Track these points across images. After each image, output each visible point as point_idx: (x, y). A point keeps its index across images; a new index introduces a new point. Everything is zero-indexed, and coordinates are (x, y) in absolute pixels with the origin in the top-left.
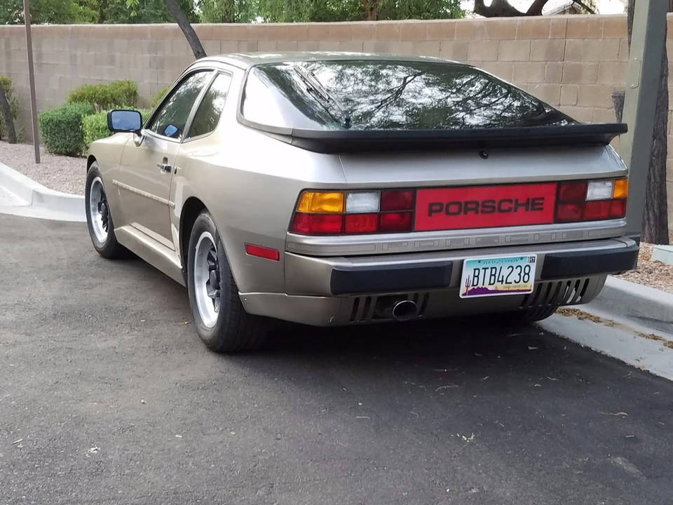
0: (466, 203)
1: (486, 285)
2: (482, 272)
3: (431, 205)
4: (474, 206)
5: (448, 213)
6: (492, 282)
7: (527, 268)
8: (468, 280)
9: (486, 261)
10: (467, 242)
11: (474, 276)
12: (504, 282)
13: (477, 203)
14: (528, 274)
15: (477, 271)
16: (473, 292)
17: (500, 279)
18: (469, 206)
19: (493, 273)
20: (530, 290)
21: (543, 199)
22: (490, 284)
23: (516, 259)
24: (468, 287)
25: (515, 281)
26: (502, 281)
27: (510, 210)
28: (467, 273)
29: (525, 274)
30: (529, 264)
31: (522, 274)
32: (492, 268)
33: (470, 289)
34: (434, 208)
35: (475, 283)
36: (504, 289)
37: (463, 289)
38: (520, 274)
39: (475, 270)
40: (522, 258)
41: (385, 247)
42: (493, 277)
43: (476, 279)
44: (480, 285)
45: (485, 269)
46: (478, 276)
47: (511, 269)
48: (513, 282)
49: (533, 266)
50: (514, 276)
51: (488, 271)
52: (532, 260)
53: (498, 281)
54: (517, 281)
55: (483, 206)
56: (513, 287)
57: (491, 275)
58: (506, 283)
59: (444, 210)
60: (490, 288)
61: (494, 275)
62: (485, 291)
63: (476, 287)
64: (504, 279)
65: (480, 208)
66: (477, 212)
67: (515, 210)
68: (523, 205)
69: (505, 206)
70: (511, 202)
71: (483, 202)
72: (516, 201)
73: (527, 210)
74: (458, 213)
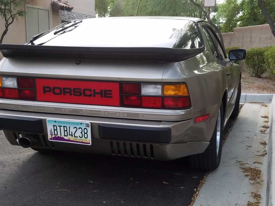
0: (64, 89)
1: (63, 136)
2: (58, 128)
4: (69, 91)
6: (66, 135)
8: (51, 131)
9: (59, 122)
10: (63, 110)
11: (54, 130)
12: (73, 136)
13: (70, 89)
14: (86, 133)
17: (71, 134)
19: (65, 129)
20: (89, 143)
21: (112, 91)
22: (65, 136)
23: (78, 124)
24: (52, 135)
25: (79, 136)
28: (50, 128)
30: (86, 127)
31: (83, 133)
32: (64, 127)
33: (54, 136)
34: (47, 89)
35: (56, 134)
36: (74, 140)
37: (49, 137)
38: (81, 133)
39: (54, 126)
40: (81, 124)
41: (20, 107)
42: (66, 132)
43: (56, 131)
44: (59, 135)
45: (60, 126)
46: (56, 130)
47: (75, 129)
48: (79, 137)
49: (89, 129)
50: (78, 133)
51: (62, 128)
52: (87, 125)
53: (69, 135)
54: (81, 136)
56: (78, 139)
57: (64, 131)
58: (75, 137)
59: (52, 91)
60: (66, 138)
61: (66, 131)
62: (63, 139)
63: (57, 136)
64: (73, 134)
66: (71, 94)
67: (95, 96)
68: (99, 93)
69: (87, 93)
70: (90, 90)
71: (74, 89)
72: (94, 90)
73: (102, 96)
74: (61, 93)
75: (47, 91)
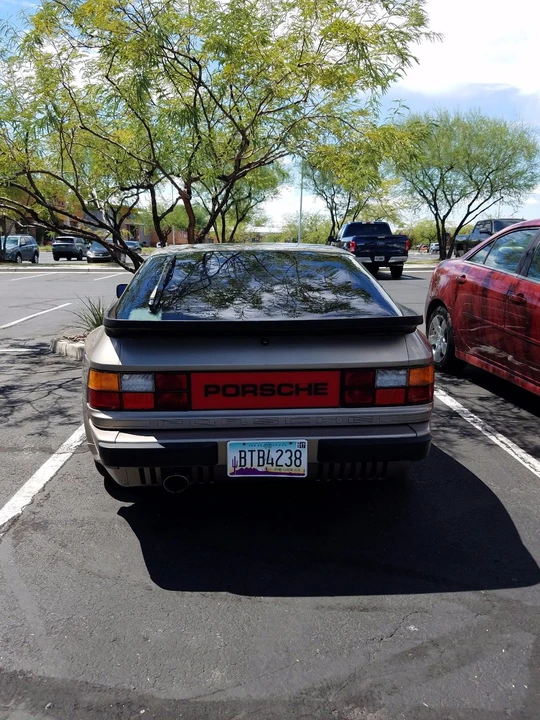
0: (244, 386)
1: (255, 466)
2: (248, 454)
3: (207, 387)
4: (252, 389)
5: (225, 394)
6: (261, 464)
7: (298, 453)
8: (234, 461)
9: (251, 445)
11: (241, 458)
12: (274, 465)
13: (255, 386)
14: (299, 458)
15: (243, 454)
16: (241, 472)
17: (270, 461)
18: (247, 389)
19: (261, 455)
20: (304, 475)
21: (326, 384)
22: (259, 465)
23: (284, 444)
24: (235, 467)
25: (286, 464)
26: (272, 464)
28: (233, 455)
29: (296, 458)
30: (299, 449)
31: (293, 458)
32: (259, 451)
33: (238, 468)
34: (211, 389)
35: (243, 464)
36: (276, 472)
37: (230, 469)
38: (290, 458)
39: (240, 452)
40: (291, 443)
41: (160, 424)
42: (261, 460)
43: (243, 460)
44: (248, 466)
45: (252, 451)
46: (244, 458)
47: (280, 452)
48: (284, 465)
49: (305, 452)
50: (285, 459)
51: (255, 454)
52: (302, 445)
53: (267, 463)
54: (289, 464)
55: (262, 389)
56: (284, 469)
57: (259, 458)
58: (277, 466)
59: (221, 392)
60: (260, 469)
61: (263, 457)
62: (255, 471)
63: (244, 468)
64: (274, 462)
65: (258, 391)
66: (256, 394)
67: (297, 394)
68: (305, 389)
69: (285, 390)
70: (291, 386)
71: (262, 386)
72: (297, 386)
73: (310, 394)
74: (237, 394)
75: (212, 393)
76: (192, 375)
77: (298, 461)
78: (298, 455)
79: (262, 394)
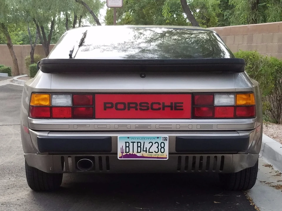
0: (129, 104)
1: (135, 152)
2: (131, 144)
3: (105, 104)
4: (134, 105)
5: (117, 109)
6: (139, 151)
8: (122, 149)
9: (133, 138)
10: (128, 126)
12: (148, 152)
13: (136, 104)
14: (163, 148)
15: (127, 144)
16: (126, 156)
17: (145, 150)
18: (131, 105)
19: (139, 145)
20: (166, 158)
21: (182, 103)
22: (138, 152)
23: (154, 138)
24: (122, 153)
25: (155, 151)
26: (146, 151)
27: (159, 109)
28: (121, 145)
29: (162, 147)
30: (163, 141)
31: (160, 147)
32: (138, 142)
33: (124, 154)
34: (107, 105)
35: (127, 151)
36: (148, 156)
37: (119, 154)
38: (158, 147)
39: (126, 143)
40: (158, 138)
41: (76, 127)
42: (139, 148)
43: (127, 148)
44: (131, 152)
45: (133, 143)
46: (128, 147)
47: (151, 144)
48: (154, 152)
49: (167, 143)
50: (154, 148)
51: (135, 144)
52: (165, 139)
53: (143, 151)
54: (157, 151)
55: (141, 106)
56: (154, 155)
57: (138, 147)
58: (149, 152)
59: (114, 107)
60: (138, 155)
61: (140, 147)
62: (135, 156)
63: (128, 154)
64: (148, 150)
65: (138, 107)
66: (137, 109)
67: (164, 109)
68: (169, 106)
69: (155, 106)
70: (159, 104)
71: (141, 104)
72: (163, 103)
73: (172, 109)
74: (124, 109)
75: (109, 108)
76: (96, 95)
77: (162, 149)
78: (163, 145)
79: (141, 109)
